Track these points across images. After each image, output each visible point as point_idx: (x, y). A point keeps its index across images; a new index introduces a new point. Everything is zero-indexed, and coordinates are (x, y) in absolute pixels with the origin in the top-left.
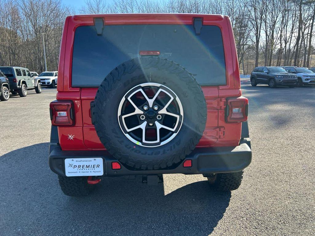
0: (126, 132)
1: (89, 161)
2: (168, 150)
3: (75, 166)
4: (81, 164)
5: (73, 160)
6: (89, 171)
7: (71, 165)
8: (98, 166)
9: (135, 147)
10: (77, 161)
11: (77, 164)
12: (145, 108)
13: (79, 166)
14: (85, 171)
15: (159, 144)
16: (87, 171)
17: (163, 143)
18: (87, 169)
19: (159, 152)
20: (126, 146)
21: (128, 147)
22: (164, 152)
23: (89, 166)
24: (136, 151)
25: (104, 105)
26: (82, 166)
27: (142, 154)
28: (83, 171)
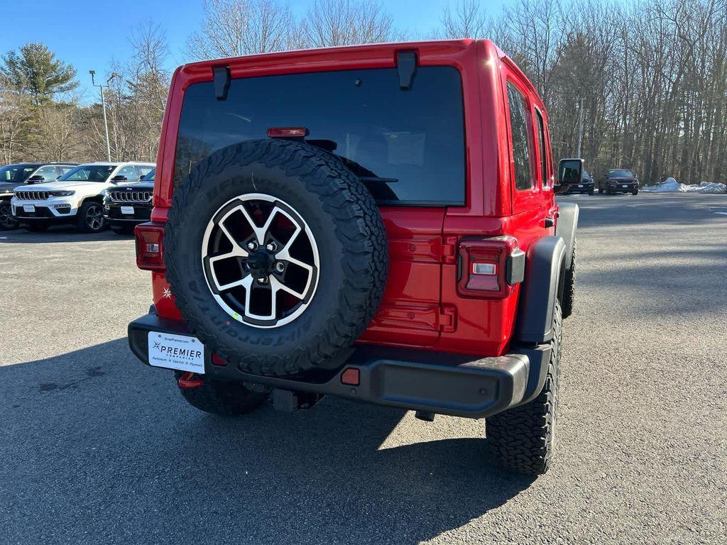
0: (216, 292)
1: (185, 342)
2: (287, 338)
3: (163, 348)
4: (174, 345)
5: (160, 336)
6: (185, 360)
7: (157, 345)
8: (198, 354)
9: (228, 323)
10: (166, 339)
11: (167, 344)
12: (251, 246)
13: (170, 350)
14: (178, 359)
15: (273, 322)
16: (182, 360)
17: (281, 323)
18: (182, 356)
19: (271, 340)
20: (213, 319)
21: (216, 320)
22: (279, 342)
23: (184, 351)
24: (229, 332)
25: (176, 235)
26: (173, 350)
27: (240, 339)
28: (176, 359)
